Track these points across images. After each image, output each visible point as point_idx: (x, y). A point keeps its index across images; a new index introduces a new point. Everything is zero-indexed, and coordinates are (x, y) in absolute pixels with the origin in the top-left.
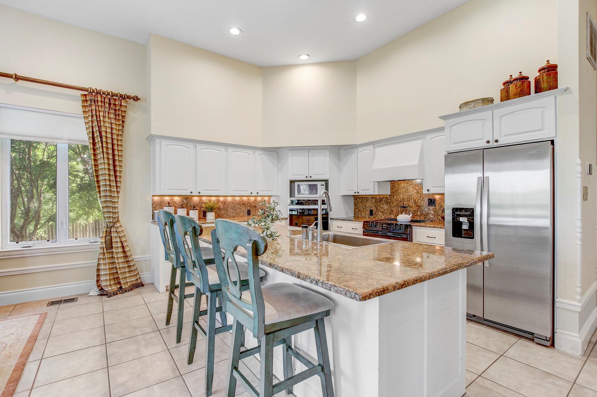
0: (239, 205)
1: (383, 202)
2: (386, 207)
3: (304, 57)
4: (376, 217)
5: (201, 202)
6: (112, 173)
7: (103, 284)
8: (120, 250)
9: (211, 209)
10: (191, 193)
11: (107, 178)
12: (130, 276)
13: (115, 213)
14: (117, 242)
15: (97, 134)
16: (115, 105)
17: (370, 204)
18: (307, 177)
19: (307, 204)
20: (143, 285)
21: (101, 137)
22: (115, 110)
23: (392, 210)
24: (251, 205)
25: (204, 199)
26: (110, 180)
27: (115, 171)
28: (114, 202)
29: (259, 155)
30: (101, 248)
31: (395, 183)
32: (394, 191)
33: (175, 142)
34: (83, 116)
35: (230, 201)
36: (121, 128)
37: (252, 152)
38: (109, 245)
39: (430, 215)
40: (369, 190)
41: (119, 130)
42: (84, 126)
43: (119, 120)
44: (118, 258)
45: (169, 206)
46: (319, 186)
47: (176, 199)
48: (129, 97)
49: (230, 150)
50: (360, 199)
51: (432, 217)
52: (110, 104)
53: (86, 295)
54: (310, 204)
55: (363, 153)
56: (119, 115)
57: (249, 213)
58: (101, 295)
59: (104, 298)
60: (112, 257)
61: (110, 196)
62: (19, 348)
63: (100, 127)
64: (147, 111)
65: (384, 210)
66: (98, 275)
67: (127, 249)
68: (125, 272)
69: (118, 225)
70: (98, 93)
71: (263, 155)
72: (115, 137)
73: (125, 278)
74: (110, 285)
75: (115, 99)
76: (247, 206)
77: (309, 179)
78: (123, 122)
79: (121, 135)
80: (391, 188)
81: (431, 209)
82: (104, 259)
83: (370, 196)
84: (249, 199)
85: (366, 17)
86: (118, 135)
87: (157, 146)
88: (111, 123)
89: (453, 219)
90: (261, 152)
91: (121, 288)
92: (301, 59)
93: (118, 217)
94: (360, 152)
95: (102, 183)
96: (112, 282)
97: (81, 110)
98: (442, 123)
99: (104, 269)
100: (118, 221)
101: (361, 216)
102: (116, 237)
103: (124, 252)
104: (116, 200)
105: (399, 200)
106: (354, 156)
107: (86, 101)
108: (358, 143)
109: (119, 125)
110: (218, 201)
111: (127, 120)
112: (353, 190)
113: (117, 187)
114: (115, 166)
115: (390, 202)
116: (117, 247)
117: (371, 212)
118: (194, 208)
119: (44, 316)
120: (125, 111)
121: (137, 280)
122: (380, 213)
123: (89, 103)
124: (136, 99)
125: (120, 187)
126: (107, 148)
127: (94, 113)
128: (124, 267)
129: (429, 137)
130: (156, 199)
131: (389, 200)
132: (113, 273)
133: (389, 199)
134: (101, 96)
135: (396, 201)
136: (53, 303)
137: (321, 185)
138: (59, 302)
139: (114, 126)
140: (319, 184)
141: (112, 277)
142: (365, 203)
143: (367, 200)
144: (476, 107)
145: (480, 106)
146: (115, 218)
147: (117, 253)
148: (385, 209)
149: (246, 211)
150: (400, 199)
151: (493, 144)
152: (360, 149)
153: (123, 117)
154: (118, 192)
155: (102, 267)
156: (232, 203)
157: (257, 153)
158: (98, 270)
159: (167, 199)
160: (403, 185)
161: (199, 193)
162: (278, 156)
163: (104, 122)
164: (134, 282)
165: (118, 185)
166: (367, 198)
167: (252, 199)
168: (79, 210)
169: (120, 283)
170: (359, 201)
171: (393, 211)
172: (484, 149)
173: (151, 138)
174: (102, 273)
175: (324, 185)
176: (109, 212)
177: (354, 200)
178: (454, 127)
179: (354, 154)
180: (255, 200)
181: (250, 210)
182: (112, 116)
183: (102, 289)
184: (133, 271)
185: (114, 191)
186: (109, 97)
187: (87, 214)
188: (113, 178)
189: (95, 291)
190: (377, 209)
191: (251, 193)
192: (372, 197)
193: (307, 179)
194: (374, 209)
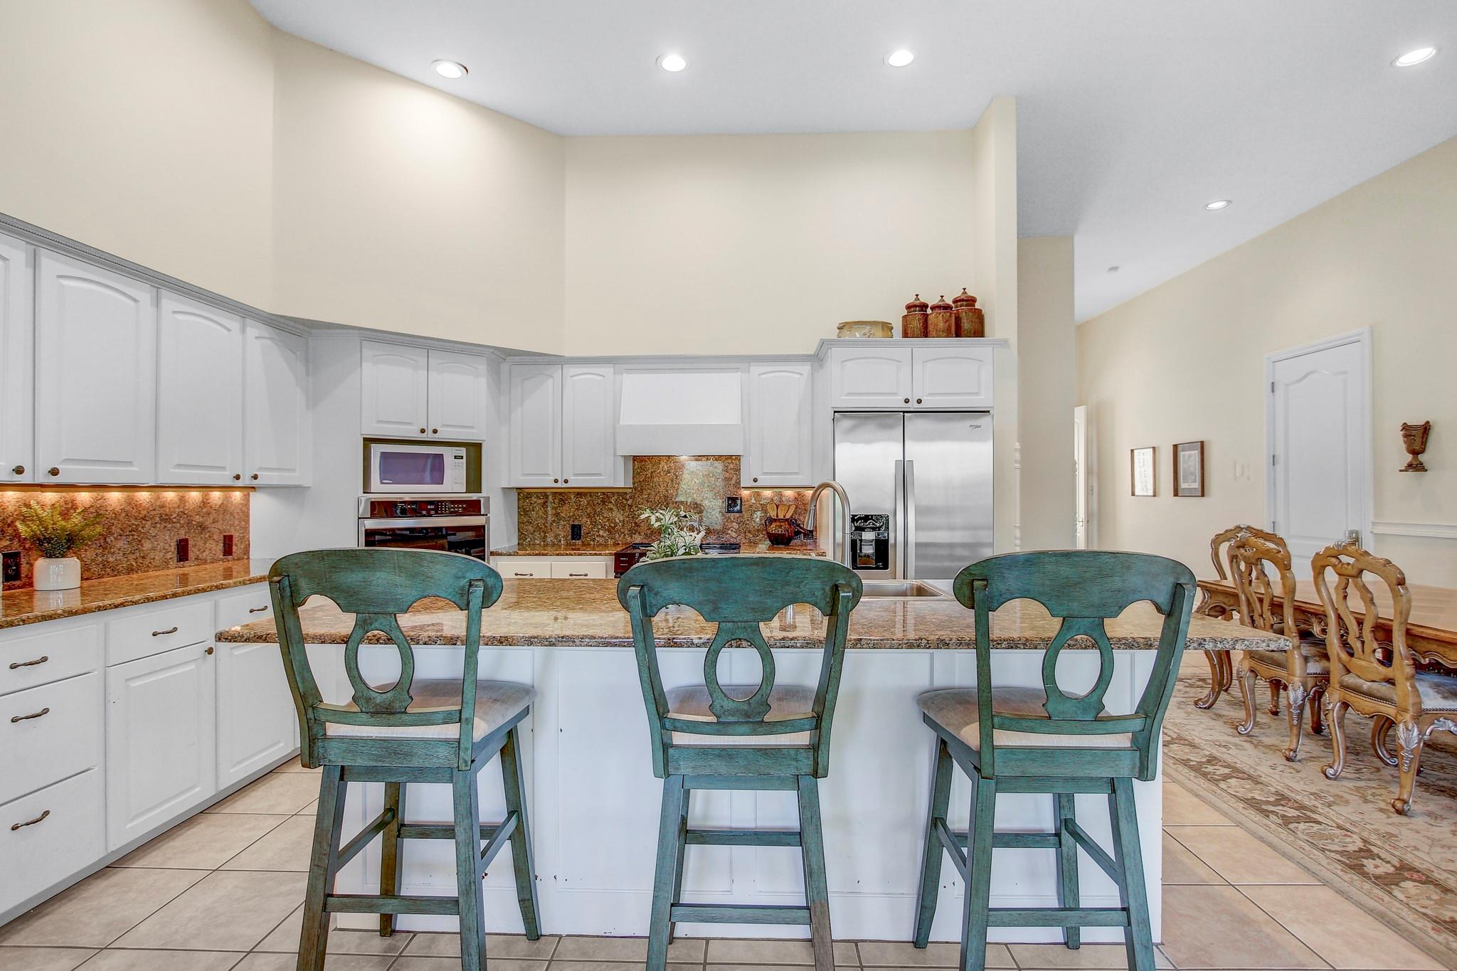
0: (149, 523)
1: (611, 506)
2: (618, 516)
3: (448, 70)
4: (592, 543)
17: (572, 510)
18: (426, 428)
19: (424, 512)
23: (635, 523)
24: (189, 522)
29: (256, 338)
31: (646, 461)
32: (641, 480)
35: (118, 509)
37: (236, 324)
39: (729, 532)
40: (600, 474)
46: (449, 461)
49: (171, 302)
50: (537, 497)
51: (734, 535)
54: (433, 512)
55: (581, 380)
57: (183, 551)
65: (613, 525)
71: (269, 342)
76: (178, 524)
77: (429, 436)
80: (633, 472)
81: (732, 519)
83: (573, 490)
84: (182, 500)
85: (685, 65)
90: (263, 330)
92: (437, 72)
94: (572, 376)
101: (544, 542)
105: (656, 500)
106: (550, 384)
108: (567, 353)
112: (548, 475)
115: (630, 506)
117: (576, 529)
122: (601, 533)
129: (756, 369)
131: (627, 500)
133: (628, 497)
135: (647, 501)
137: (456, 457)
140: (448, 453)
142: (557, 508)
143: (561, 500)
144: (874, 334)
148: (617, 521)
149: (173, 548)
150: (657, 498)
151: (913, 405)
152: (571, 370)
156: (123, 515)
157: (255, 330)
160: (666, 467)
166: (561, 494)
167: (195, 496)
170: (535, 502)
171: (638, 526)
172: (904, 412)
175: (462, 457)
177: (519, 500)
178: (848, 364)
179: (550, 381)
180: (205, 503)
181: (186, 541)
190: (594, 523)
191: (238, 477)
192: (578, 494)
193: (423, 437)
194: (585, 522)
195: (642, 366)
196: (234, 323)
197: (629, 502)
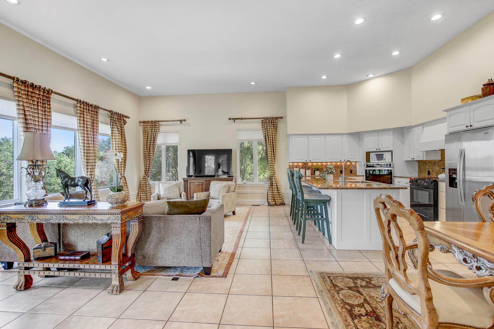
1: (436, 166)
2: (438, 169)
5: (313, 165)
6: (272, 153)
7: (269, 200)
8: (276, 187)
9: (318, 169)
10: (306, 161)
11: (271, 155)
12: (280, 199)
13: (273, 170)
14: (274, 183)
15: (267, 137)
16: (273, 122)
17: (428, 167)
18: (377, 149)
20: (285, 205)
21: (268, 138)
22: (273, 125)
25: (314, 164)
26: (272, 156)
27: (274, 152)
28: (273, 166)
30: (269, 185)
32: (443, 157)
33: (298, 136)
34: (262, 129)
36: (276, 132)
37: (341, 136)
38: (272, 185)
40: (420, 157)
41: (275, 133)
42: (262, 134)
43: (275, 129)
44: (275, 190)
45: (296, 168)
47: (300, 164)
48: (279, 118)
49: (327, 137)
52: (271, 122)
53: (263, 205)
55: (416, 132)
56: (275, 126)
57: (341, 172)
58: (269, 205)
59: (270, 206)
60: (273, 190)
61: (272, 163)
62: (246, 213)
63: (268, 133)
64: (286, 122)
65: (437, 171)
66: (268, 197)
67: (278, 187)
68: (277, 197)
69: (275, 176)
70: (267, 118)
71: (349, 137)
72: (273, 137)
73: (278, 199)
74: (272, 201)
75: (273, 120)
76: (340, 168)
77: (379, 150)
78: (277, 129)
79: (276, 135)
80: (441, 155)
82: (270, 190)
84: (341, 164)
85: (398, 53)
86: (274, 136)
87: (290, 139)
88: (272, 131)
89: (450, 176)
90: (347, 136)
91: (276, 203)
93: (275, 172)
95: (269, 158)
96: (273, 201)
97: (261, 127)
98: (445, 114)
99: (270, 194)
100: (275, 174)
101: (423, 175)
102: (274, 181)
103: (277, 188)
104: (274, 165)
106: (411, 133)
107: (263, 123)
108: (413, 124)
109: (275, 131)
110: (322, 165)
111: (278, 128)
112: (411, 157)
113: (274, 159)
114: (273, 150)
115: (440, 166)
116: (275, 186)
117: (429, 172)
118: (308, 168)
119: (251, 208)
120: (277, 124)
121: (282, 201)
122: (434, 173)
123: (264, 124)
124: (282, 118)
125: (275, 159)
126: (271, 142)
127: (266, 128)
128: (277, 195)
130: (291, 164)
132: (273, 197)
134: (268, 120)
136: (253, 205)
137: (388, 154)
138: (255, 205)
139: (273, 132)
140: (386, 153)
141: (272, 198)
142: (425, 166)
143: (426, 164)
144: (468, 102)
145: (470, 101)
146: (274, 173)
147: (275, 188)
149: (339, 171)
151: (469, 128)
152: (415, 129)
153: (277, 127)
154: (275, 161)
155: (269, 193)
157: (345, 137)
158: (268, 195)
159: (296, 164)
161: (310, 161)
162: (359, 138)
163: (269, 131)
164: (281, 202)
165: (275, 158)
166: (426, 162)
168: (261, 170)
169: (275, 201)
170: (421, 164)
172: (463, 131)
173: (288, 136)
174: (269, 196)
175: (390, 154)
176: (272, 170)
177: (418, 164)
178: (451, 117)
180: (346, 164)
182: (272, 128)
183: (269, 203)
184: (281, 197)
185: (273, 161)
186: (271, 119)
187: (264, 172)
188: (273, 155)
189: (266, 204)
190: (433, 171)
191: (341, 160)
192: (429, 162)
193: (377, 151)
194: (431, 170)
195: (434, 123)
196: (340, 137)
197: (440, 164)
